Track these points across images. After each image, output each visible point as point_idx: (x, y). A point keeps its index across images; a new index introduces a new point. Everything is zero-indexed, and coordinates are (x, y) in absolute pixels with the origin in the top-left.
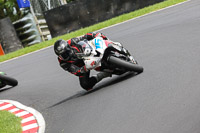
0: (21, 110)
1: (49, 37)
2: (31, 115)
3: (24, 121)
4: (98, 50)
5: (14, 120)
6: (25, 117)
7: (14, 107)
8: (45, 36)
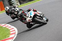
0: (10, 27)
1: (19, 4)
2: (13, 28)
3: (11, 30)
4: (31, 15)
5: (8, 30)
6: (11, 29)
7: (8, 26)
8: (18, 4)
